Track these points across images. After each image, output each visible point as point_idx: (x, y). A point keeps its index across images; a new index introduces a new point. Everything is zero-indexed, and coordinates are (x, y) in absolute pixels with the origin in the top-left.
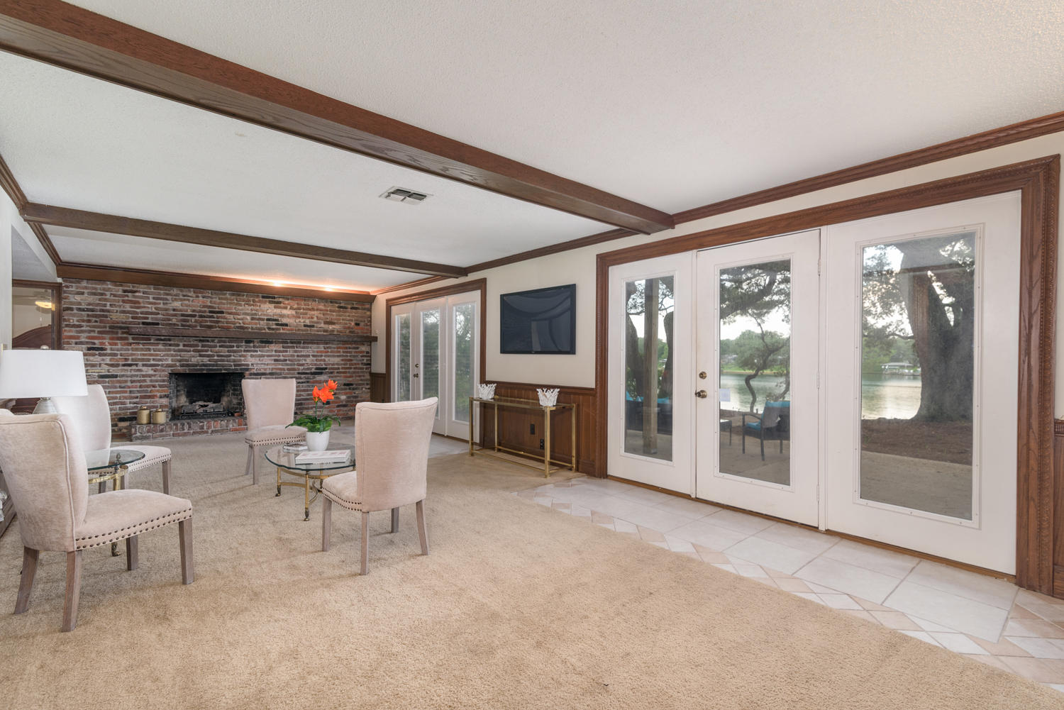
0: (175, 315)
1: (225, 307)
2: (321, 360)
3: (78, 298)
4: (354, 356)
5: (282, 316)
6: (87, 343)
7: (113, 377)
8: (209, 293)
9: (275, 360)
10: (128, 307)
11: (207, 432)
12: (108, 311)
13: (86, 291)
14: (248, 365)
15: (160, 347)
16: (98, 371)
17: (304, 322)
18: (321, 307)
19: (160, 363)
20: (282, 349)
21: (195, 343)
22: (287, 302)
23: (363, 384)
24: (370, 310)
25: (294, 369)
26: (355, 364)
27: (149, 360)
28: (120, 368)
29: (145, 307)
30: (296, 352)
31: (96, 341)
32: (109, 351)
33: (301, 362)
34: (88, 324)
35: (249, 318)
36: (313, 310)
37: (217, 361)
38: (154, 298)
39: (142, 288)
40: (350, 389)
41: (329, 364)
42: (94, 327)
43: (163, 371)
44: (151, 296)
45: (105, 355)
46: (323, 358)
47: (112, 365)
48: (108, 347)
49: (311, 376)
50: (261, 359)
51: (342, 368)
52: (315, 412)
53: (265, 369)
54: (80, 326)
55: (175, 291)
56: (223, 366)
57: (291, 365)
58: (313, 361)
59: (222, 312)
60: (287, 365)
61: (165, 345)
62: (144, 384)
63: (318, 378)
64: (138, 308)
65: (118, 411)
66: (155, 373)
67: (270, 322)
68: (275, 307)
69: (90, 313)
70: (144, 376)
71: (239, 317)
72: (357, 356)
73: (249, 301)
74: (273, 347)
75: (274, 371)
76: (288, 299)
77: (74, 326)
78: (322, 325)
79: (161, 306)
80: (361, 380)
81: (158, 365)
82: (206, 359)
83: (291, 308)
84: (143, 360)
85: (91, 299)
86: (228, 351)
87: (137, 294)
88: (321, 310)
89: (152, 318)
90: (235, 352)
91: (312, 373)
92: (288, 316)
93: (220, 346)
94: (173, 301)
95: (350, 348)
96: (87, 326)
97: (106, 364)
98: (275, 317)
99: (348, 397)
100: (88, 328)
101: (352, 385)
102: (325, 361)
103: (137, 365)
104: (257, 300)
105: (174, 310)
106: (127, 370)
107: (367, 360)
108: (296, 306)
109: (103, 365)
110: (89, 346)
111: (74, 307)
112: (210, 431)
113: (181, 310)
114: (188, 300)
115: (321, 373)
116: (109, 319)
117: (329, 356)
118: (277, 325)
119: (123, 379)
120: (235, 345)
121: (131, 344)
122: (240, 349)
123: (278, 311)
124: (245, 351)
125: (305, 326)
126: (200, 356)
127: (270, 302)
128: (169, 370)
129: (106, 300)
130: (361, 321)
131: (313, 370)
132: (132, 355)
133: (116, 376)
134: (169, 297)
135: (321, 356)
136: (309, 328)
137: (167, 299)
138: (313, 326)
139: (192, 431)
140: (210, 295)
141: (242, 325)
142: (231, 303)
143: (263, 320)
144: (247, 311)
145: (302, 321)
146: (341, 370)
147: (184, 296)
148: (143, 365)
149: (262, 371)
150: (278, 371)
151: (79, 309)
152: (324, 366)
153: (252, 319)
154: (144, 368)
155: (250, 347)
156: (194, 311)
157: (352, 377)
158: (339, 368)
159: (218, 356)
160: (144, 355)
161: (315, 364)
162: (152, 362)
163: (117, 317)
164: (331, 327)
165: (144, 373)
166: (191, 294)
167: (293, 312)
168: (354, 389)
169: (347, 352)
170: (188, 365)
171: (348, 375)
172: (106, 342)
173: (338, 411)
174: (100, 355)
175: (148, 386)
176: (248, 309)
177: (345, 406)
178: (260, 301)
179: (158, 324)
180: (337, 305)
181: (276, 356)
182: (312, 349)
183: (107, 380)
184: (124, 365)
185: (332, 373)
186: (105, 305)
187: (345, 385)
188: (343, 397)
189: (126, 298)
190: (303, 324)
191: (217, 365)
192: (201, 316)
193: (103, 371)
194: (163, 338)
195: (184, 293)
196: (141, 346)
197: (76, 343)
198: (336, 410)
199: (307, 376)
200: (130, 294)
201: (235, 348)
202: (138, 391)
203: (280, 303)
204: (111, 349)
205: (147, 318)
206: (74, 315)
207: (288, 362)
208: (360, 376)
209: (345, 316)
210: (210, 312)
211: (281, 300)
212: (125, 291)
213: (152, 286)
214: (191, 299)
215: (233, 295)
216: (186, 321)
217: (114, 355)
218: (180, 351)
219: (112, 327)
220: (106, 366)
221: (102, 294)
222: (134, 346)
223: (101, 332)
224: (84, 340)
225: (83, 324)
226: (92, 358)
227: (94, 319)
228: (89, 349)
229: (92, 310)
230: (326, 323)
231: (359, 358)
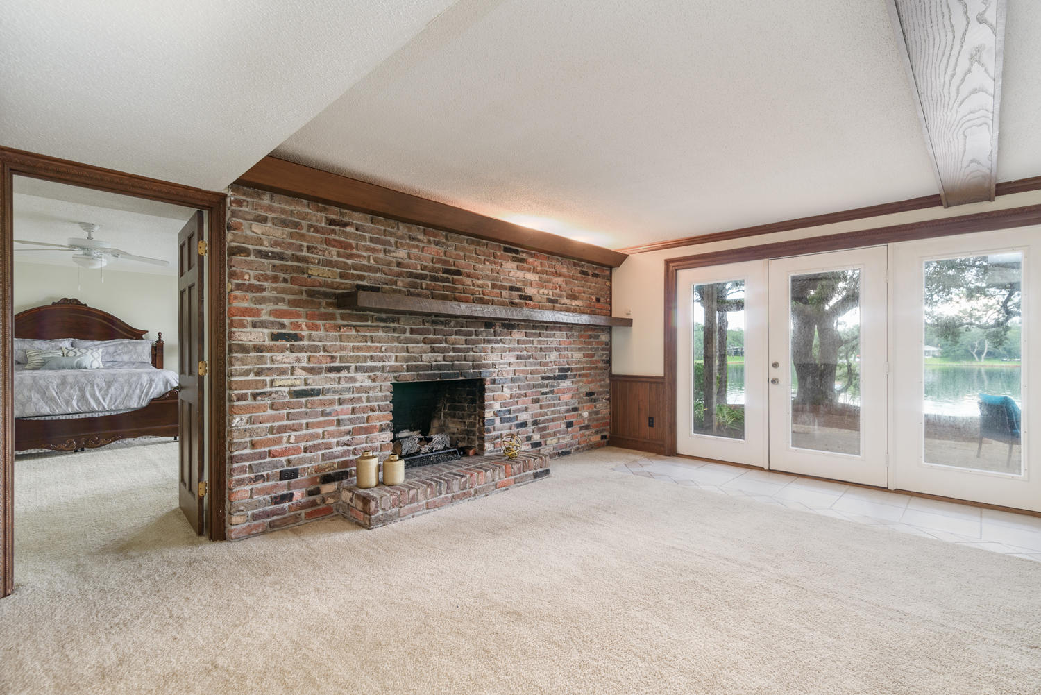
0: (400, 275)
1: (462, 264)
2: (564, 356)
3: (258, 228)
4: (595, 350)
5: (525, 283)
6: (273, 324)
7: (312, 395)
8: (442, 236)
9: (518, 357)
10: (334, 254)
12: (305, 260)
13: (269, 215)
14: (488, 366)
15: (380, 333)
16: (286, 383)
17: (548, 294)
18: (565, 271)
20: (525, 338)
21: (426, 326)
22: (530, 260)
23: (604, 392)
24: (610, 279)
25: (537, 372)
26: (596, 361)
27: (365, 359)
28: (323, 375)
29: (359, 256)
30: (540, 342)
31: (286, 321)
32: (306, 342)
33: (544, 360)
34: (274, 285)
35: (489, 284)
36: (556, 274)
37: (452, 359)
38: (371, 240)
39: (356, 218)
40: (591, 400)
41: (573, 362)
42: (284, 291)
43: (385, 379)
44: (367, 235)
45: (301, 349)
46: (566, 352)
47: (311, 371)
48: (306, 334)
49: (555, 383)
50: (504, 354)
51: (584, 368)
52: (559, 439)
53: (507, 373)
54: (260, 289)
55: (403, 229)
56: (460, 368)
57: (534, 364)
58: (556, 357)
59: (458, 273)
60: (531, 364)
61: (386, 329)
62: (358, 406)
63: (562, 384)
64: (350, 256)
65: (321, 463)
66: (373, 384)
67: (513, 293)
68: (518, 268)
69: (277, 262)
70: (359, 390)
71: (478, 282)
72: (598, 349)
73: (490, 254)
74: (518, 335)
75: (516, 375)
76: (531, 256)
77: (251, 288)
78: (566, 300)
79: (382, 255)
80: (601, 386)
81: (377, 369)
82: (440, 356)
83: (535, 271)
84: (358, 359)
85: (280, 233)
86: (466, 342)
87: (348, 229)
88: (564, 276)
89: (370, 278)
90: (473, 343)
91: (555, 378)
92: (531, 284)
93: (457, 333)
94: (397, 247)
95: (591, 336)
96: (273, 289)
97: (303, 369)
98: (519, 285)
99: (589, 413)
100: (274, 294)
101: (593, 394)
102: (567, 357)
103: (348, 368)
104: (498, 253)
105: (399, 265)
106: (334, 380)
107: (607, 355)
108: (539, 268)
109: (298, 372)
110: (276, 331)
111: (250, 247)
112: (473, 492)
113: (408, 266)
114: (417, 247)
115: (564, 377)
116: (306, 276)
117: (571, 350)
118: (521, 297)
119: (329, 397)
120: (473, 330)
121: (339, 327)
122: (479, 337)
123: (520, 274)
124: (484, 342)
126: (433, 350)
127: (513, 259)
128: (393, 378)
129: (302, 237)
130: (601, 296)
131: (557, 373)
132: (340, 348)
133: (316, 393)
134: (392, 240)
135: (565, 349)
136: (552, 305)
137: (389, 244)
139: (451, 495)
140: (444, 240)
141: (481, 296)
142: (470, 258)
143: (505, 288)
144: (488, 273)
145: (546, 292)
146: (583, 372)
147: (412, 239)
148: (357, 369)
149: (505, 375)
150: (521, 375)
151: (260, 254)
152: (567, 366)
153: (494, 286)
154: (360, 376)
155: (491, 335)
156: (424, 268)
157: (594, 382)
158: (581, 369)
159: (454, 350)
160: (357, 349)
161: (559, 363)
162: (370, 364)
163: (320, 273)
165: (358, 385)
166: (423, 237)
167: (536, 277)
168: (595, 401)
169: (588, 343)
170: (418, 368)
171: (590, 379)
172: (302, 322)
173: (582, 436)
174: (294, 349)
175: (363, 410)
176: (488, 270)
177: (587, 427)
178: (502, 257)
179: (377, 290)
180: (579, 269)
181: (519, 349)
183: (303, 400)
184: (330, 370)
185: (574, 376)
186: (300, 248)
187: (587, 394)
188: (585, 414)
189: (332, 236)
190: (546, 297)
191: (453, 367)
192: (434, 279)
193: (298, 382)
194: (384, 316)
195: (413, 235)
196: (353, 332)
197: (254, 325)
198: (579, 434)
199: (550, 382)
200: (338, 228)
201: (473, 337)
202: (350, 420)
203: (522, 260)
204: (311, 338)
205: (361, 278)
206: (249, 265)
207: (531, 360)
208: (600, 380)
209: (587, 287)
210: (447, 271)
211: (524, 256)
212: (331, 222)
213: (369, 217)
214: (421, 245)
215: (472, 243)
216: (414, 286)
217: (315, 349)
218: (408, 341)
219: (311, 294)
220: (303, 372)
221: (297, 225)
222: (344, 331)
223: (291, 303)
224: (265, 318)
225: (266, 284)
226: (279, 356)
227: (282, 275)
228: (275, 337)
229: (281, 257)
230: (568, 297)
231: (600, 352)
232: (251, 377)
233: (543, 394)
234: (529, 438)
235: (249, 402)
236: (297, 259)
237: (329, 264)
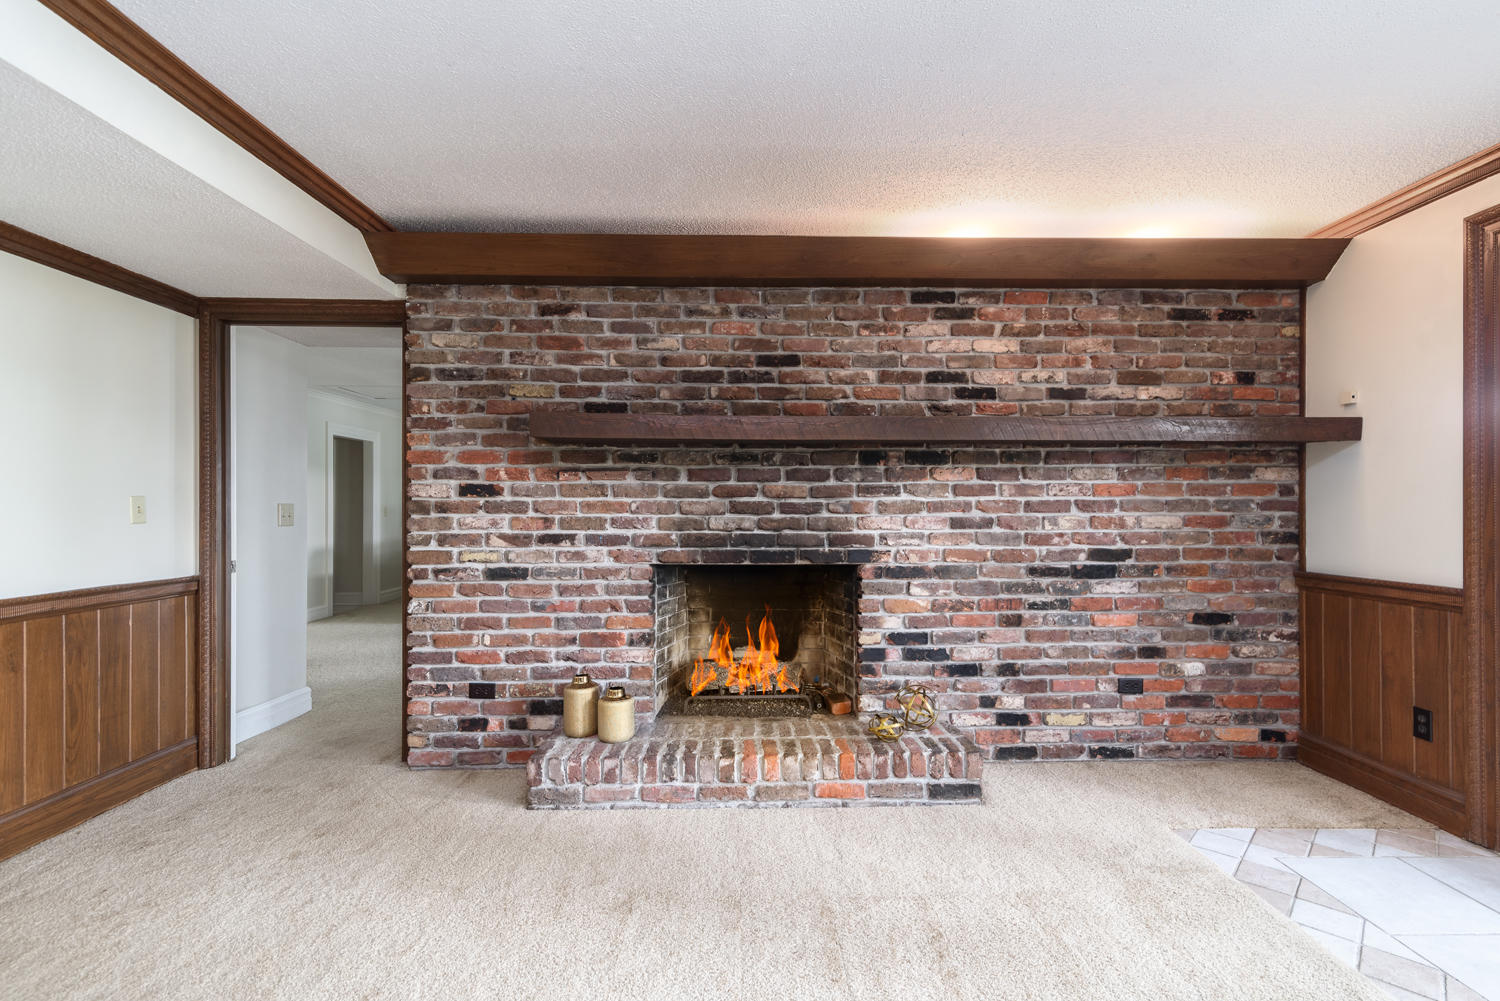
0: (665, 378)
1: (802, 342)
2: (1109, 523)
3: (439, 339)
4: (1235, 506)
5: (977, 361)
6: (459, 472)
7: (515, 577)
8: (756, 298)
9: (955, 523)
10: (550, 360)
11: (742, 795)
12: (506, 375)
13: (456, 318)
14: (869, 540)
15: (630, 480)
16: (481, 556)
17: (1049, 380)
18: (1110, 318)
19: (630, 533)
20: (975, 481)
21: (721, 464)
22: (991, 309)
23: (1272, 618)
24: (1298, 318)
25: (1016, 557)
26: (1238, 536)
27: (601, 524)
28: (534, 548)
29: (590, 357)
30: (1022, 490)
31: (480, 468)
32: (507, 497)
33: (1039, 531)
34: (461, 416)
35: (872, 374)
36: (1080, 330)
37: (779, 526)
38: (614, 327)
39: (585, 296)
40: (1217, 635)
41: (1141, 537)
42: (474, 424)
43: (638, 558)
44: (606, 322)
45: (499, 508)
46: (1117, 513)
47: (513, 540)
48: (506, 484)
49: (1076, 584)
50: (910, 517)
51: (1188, 553)
52: (1090, 718)
53: (923, 556)
54: (444, 423)
55: (668, 298)
56: (797, 542)
57: (1006, 540)
58: (1080, 524)
59: (793, 361)
60: (994, 539)
61: (640, 473)
62: (589, 599)
63: (1101, 589)
64: (575, 360)
65: (531, 682)
66: (618, 565)
67: (940, 386)
68: (954, 332)
69: (466, 383)
70: (589, 574)
71: (843, 373)
72: (1246, 504)
73: (873, 314)
74: (949, 475)
75: (950, 562)
76: (996, 299)
77: (431, 424)
78: (1114, 388)
79: (632, 350)
80: (1261, 601)
81: (623, 540)
82: (749, 521)
83: (1007, 332)
84: (586, 523)
85: (467, 340)
86: (813, 493)
87: (573, 317)
88: (1110, 331)
89: (609, 391)
90: (831, 493)
91: (1076, 573)
92: (996, 362)
93: (790, 476)
94: (661, 332)
95: (1215, 472)
96: (460, 422)
97: (502, 537)
98: (955, 368)
99: (1211, 669)
100: (461, 429)
101: (1226, 618)
102: (1122, 524)
103: (572, 538)
104: (896, 309)
105: (664, 361)
106: (548, 555)
107: (1285, 521)
108: (1021, 323)
109: (495, 541)
110: (464, 482)
111: (432, 367)
112: (751, 792)
113: (682, 361)
114: (701, 325)
115: (1110, 573)
116: (508, 398)
117: (1137, 507)
118: (961, 394)
119: (543, 581)
120: (832, 468)
121: (558, 472)
122: (846, 482)
123: (962, 344)
124: (862, 491)
125: (1054, 393)
126: (735, 509)
127: (940, 315)
128: (652, 555)
129: (500, 341)
130: (1259, 366)
131: (1082, 561)
132: (562, 506)
133: (522, 574)
134: (651, 321)
135: (1111, 505)
136: (1065, 403)
137: (645, 328)
138: (1080, 394)
139: (696, 786)
140: (760, 304)
141: (852, 400)
142: (818, 328)
143: (914, 378)
144: (867, 352)
145: (1043, 375)
146: (1182, 561)
147: (690, 312)
148: (591, 540)
149: (914, 561)
150: (964, 563)
151: (445, 374)
152: (1120, 545)
153: (883, 377)
154: (591, 551)
155: (877, 476)
156: (715, 361)
157: (1228, 588)
158: (1174, 554)
159: (784, 509)
160: (589, 507)
161: (1090, 538)
162: (610, 531)
163: (528, 392)
165: (590, 565)
166: (710, 305)
167: (1013, 345)
168: (1233, 637)
169: (1205, 490)
170: (700, 541)
171: (1212, 580)
172: (501, 467)
173: (1177, 720)
174: (490, 508)
175: (599, 607)
176: (869, 346)
177: (1198, 701)
178: (905, 315)
179: (622, 408)
180: (1167, 307)
181: (957, 506)
182: (1082, 481)
183: (504, 584)
184: (543, 540)
185: (1148, 571)
186: (498, 359)
187: (1199, 618)
188: (1193, 668)
189: (547, 332)
190: (1044, 387)
191: (780, 541)
192: (736, 378)
193: (494, 557)
194: (636, 451)
195: (691, 305)
196: (584, 481)
197: (436, 475)
198: (1166, 715)
199: (1060, 581)
200: (555, 319)
201: (832, 482)
202: (575, 620)
203: (968, 313)
204: (514, 492)
205: (596, 392)
206: (428, 391)
207: (996, 530)
208: (1256, 586)
209: (1199, 347)
210: (763, 361)
212: (544, 311)
213: (608, 290)
214: (709, 321)
215: (826, 298)
216: (696, 395)
217: (520, 508)
218: (681, 492)
219: (513, 424)
220: (501, 541)
221: (492, 325)
222: (565, 479)
223: (489, 441)
224: (452, 464)
225: (452, 416)
226: (469, 518)
227: (475, 402)
228: (464, 491)
229: (469, 375)
230: (1125, 379)
231: (1255, 513)
232: (433, 546)
233: (1032, 606)
234: (988, 702)
235: (431, 581)
236: (493, 374)
237: (541, 375)
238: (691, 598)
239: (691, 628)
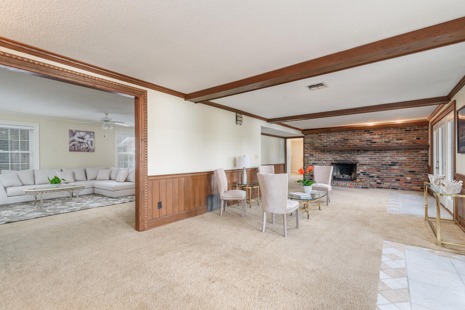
0: (332, 142)
1: (349, 137)
2: (394, 159)
3: (307, 140)
4: (416, 156)
5: (374, 139)
6: (309, 153)
8: (343, 133)
9: (370, 159)
10: (319, 141)
11: (339, 186)
12: (314, 143)
13: (309, 137)
14: (358, 161)
15: (328, 154)
17: (385, 140)
19: (328, 160)
20: (373, 153)
21: (339, 152)
22: (376, 132)
23: (423, 172)
24: (427, 130)
25: (380, 163)
26: (417, 161)
27: (325, 159)
28: (317, 161)
29: (323, 141)
30: (380, 154)
31: (311, 153)
32: (314, 156)
33: (383, 160)
35: (358, 141)
36: (390, 134)
37: (346, 159)
38: (326, 137)
39: (323, 134)
40: (413, 174)
41: (399, 160)
43: (329, 162)
44: (325, 137)
45: (313, 157)
46: (395, 157)
47: (315, 160)
48: (314, 154)
49: (389, 167)
50: (364, 158)
51: (408, 163)
52: (391, 184)
53: (366, 163)
54: (308, 148)
55: (332, 134)
56: (348, 161)
57: (378, 161)
58: (390, 159)
59: (348, 140)
60: (376, 161)
61: (329, 153)
63: (392, 167)
64: (322, 141)
66: (327, 163)
67: (368, 142)
68: (370, 135)
69: (310, 144)
71: (354, 141)
72: (418, 156)
73: (359, 134)
74: (370, 153)
75: (369, 163)
76: (376, 131)
77: (307, 148)
78: (395, 141)
79: (328, 140)
80: (421, 170)
81: (327, 160)
82: (342, 158)
83: (378, 135)
84: (323, 159)
85: (310, 140)
86: (350, 155)
87: (321, 136)
88: (395, 133)
89: (326, 144)
90: (353, 155)
91: (389, 165)
92: (377, 138)
93: (347, 153)
94: (332, 137)
95: (413, 152)
98: (370, 139)
99: (412, 179)
100: (310, 149)
101: (415, 172)
102: (396, 159)
103: (321, 160)
104: (362, 133)
105: (332, 141)
106: (319, 162)
107: (426, 158)
108: (380, 133)
109: (313, 160)
112: (340, 186)
113: (334, 141)
114: (336, 136)
115: (395, 165)
116: (314, 145)
117: (399, 157)
118: (371, 143)
120: (353, 152)
122: (355, 154)
123: (371, 137)
124: (357, 155)
125: (385, 142)
126: (340, 157)
127: (368, 133)
128: (330, 162)
129: (314, 139)
130: (421, 137)
131: (390, 164)
132: (320, 157)
133: (316, 164)
134: (330, 136)
135: (395, 156)
136: (387, 143)
137: (330, 137)
138: (390, 142)
139: (334, 185)
140: (344, 133)
141: (356, 144)
142: (351, 136)
143: (364, 141)
144: (358, 138)
145: (383, 140)
146: (407, 164)
147: (335, 135)
148: (323, 160)
149: (364, 163)
150: (371, 163)
151: (308, 143)
152: (396, 162)
153: (360, 141)
154: (323, 161)
155: (359, 153)
156: (338, 140)
157: (415, 168)
158: (406, 163)
159: (347, 157)
160: (323, 157)
161: (391, 161)
162: (326, 159)
163: (317, 145)
164: (400, 142)
166: (338, 134)
167: (379, 136)
168: (416, 174)
169: (411, 154)
170: (336, 160)
171: (412, 166)
172: (314, 153)
173: (405, 185)
174: (312, 157)
176: (358, 137)
177: (409, 183)
179: (327, 146)
180: (404, 130)
181: (371, 157)
182: (389, 154)
184: (318, 160)
185: (401, 165)
186: (313, 141)
187: (409, 172)
188: (409, 178)
190: (384, 141)
191: (346, 161)
192: (341, 142)
193: (313, 162)
194: (329, 151)
195: (335, 134)
196: (323, 154)
197: (307, 154)
198: (404, 185)
199: (386, 166)
200: (319, 137)
201: (353, 154)
203: (372, 133)
204: (315, 155)
205: (324, 144)
206: (306, 145)
207: (377, 160)
208: (420, 167)
209: (410, 135)
210: (344, 140)
211: (373, 131)
212: (318, 136)
213: (325, 133)
214: (337, 136)
215: (352, 132)
216: (336, 144)
217: (316, 157)
218: (334, 155)
219: (315, 148)
221: (313, 138)
222: (320, 154)
223: (312, 150)
224: (309, 152)
225: (309, 147)
226: (310, 158)
227: (311, 146)
228: (310, 155)
229: (310, 143)
230: (397, 140)
231: (420, 157)
232: (307, 161)
233: (382, 169)
234: (375, 181)
235: (306, 164)
236: (313, 143)
237: (318, 143)
238: (337, 168)
239: (337, 172)
